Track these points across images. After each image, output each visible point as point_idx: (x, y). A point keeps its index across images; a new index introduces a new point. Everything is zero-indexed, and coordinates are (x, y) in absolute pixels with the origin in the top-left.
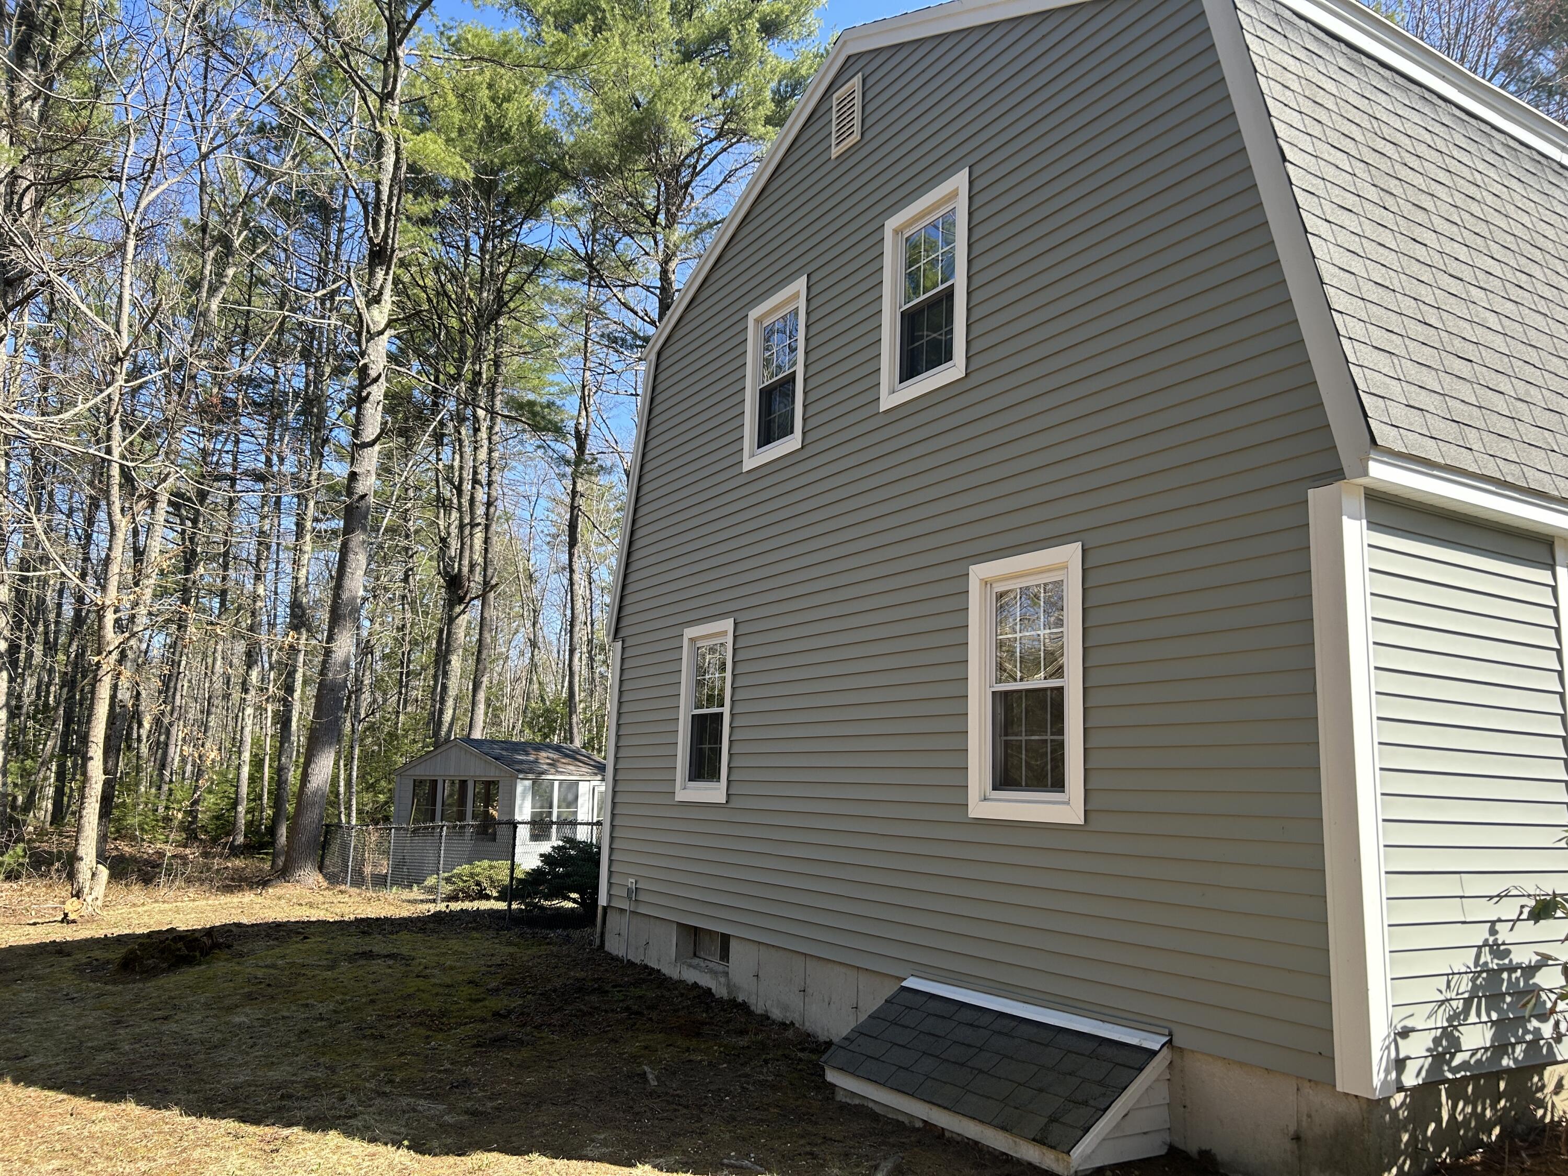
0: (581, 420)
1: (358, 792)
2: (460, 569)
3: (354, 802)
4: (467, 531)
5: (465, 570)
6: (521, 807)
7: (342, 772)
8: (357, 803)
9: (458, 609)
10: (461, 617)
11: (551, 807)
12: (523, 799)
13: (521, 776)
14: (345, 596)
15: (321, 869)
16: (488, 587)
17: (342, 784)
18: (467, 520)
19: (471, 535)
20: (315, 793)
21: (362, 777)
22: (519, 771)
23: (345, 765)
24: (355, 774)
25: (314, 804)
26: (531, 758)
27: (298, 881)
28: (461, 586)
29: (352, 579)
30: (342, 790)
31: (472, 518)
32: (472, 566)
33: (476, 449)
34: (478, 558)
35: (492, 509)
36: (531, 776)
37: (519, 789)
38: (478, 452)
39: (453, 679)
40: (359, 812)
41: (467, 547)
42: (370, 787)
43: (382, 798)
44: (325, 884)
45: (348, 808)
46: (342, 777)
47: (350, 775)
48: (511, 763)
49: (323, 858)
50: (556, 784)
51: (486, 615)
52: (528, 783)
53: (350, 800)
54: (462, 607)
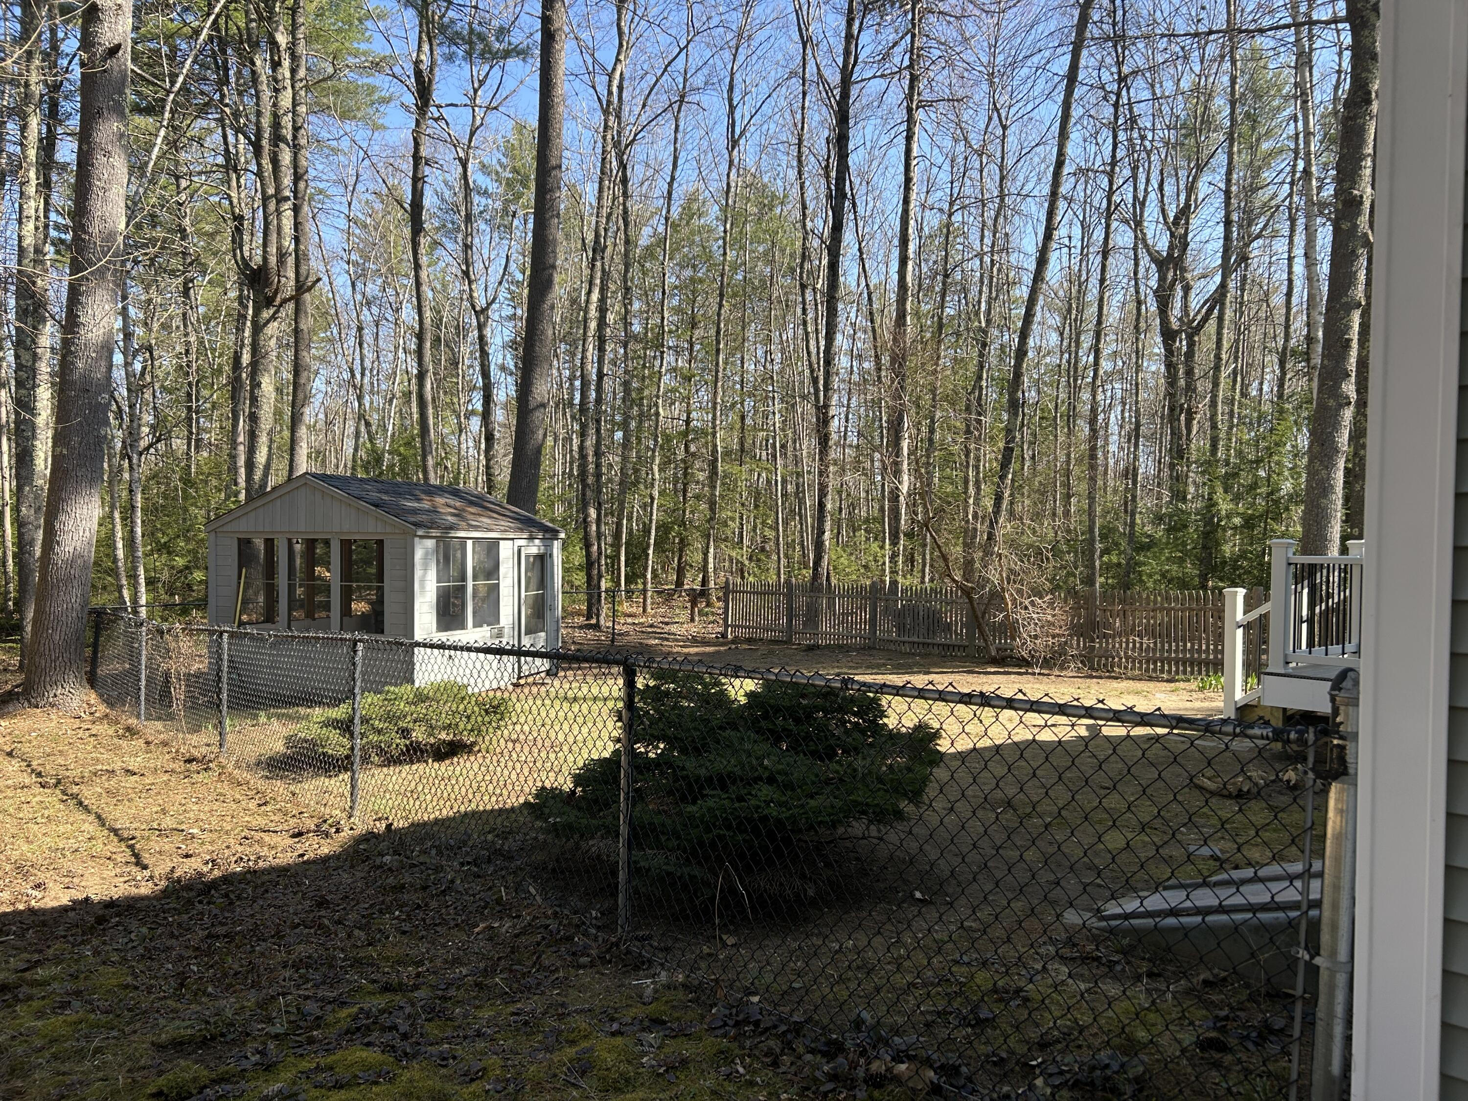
0: (423, 57)
1: (146, 555)
2: (265, 259)
3: (141, 571)
4: (272, 206)
5: (273, 260)
6: (423, 581)
7: (119, 527)
8: (146, 571)
9: (266, 314)
10: (270, 325)
11: (463, 578)
12: (425, 569)
13: (420, 532)
14: (95, 228)
15: (92, 681)
16: (302, 288)
17: (120, 545)
18: (271, 191)
19: (279, 213)
20: (71, 562)
21: (149, 534)
22: (418, 525)
23: (123, 519)
24: (139, 531)
25: (70, 579)
26: (426, 505)
27: (52, 705)
28: (267, 283)
29: (105, 200)
30: (120, 553)
31: (278, 189)
32: (282, 256)
33: (276, 90)
34: (288, 244)
35: (302, 185)
36: (435, 533)
37: (419, 554)
38: (280, 97)
39: (265, 407)
40: (150, 582)
41: (273, 228)
42: (166, 549)
43: (180, 562)
44: (102, 709)
45: (133, 577)
46: (120, 535)
47: (132, 531)
48: (400, 513)
49: (94, 662)
50: (469, 543)
51: (303, 326)
52: (430, 543)
53: (135, 568)
54: (271, 312)
